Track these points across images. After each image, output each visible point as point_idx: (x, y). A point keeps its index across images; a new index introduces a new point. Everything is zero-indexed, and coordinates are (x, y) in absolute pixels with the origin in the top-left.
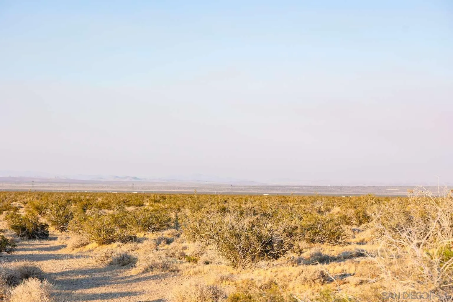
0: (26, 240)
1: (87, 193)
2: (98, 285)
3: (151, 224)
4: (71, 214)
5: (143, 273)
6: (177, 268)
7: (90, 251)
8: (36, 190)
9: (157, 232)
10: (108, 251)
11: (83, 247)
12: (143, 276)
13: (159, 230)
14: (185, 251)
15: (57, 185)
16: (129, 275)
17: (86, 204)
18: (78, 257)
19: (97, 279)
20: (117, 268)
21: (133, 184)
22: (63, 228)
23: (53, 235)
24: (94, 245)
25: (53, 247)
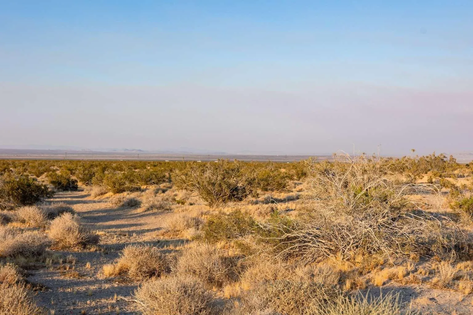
0: (62, 191)
1: (105, 161)
2: (113, 220)
3: (151, 179)
4: (94, 173)
5: (146, 211)
6: (170, 207)
7: (107, 198)
8: (68, 159)
9: (155, 185)
10: (121, 197)
11: (102, 196)
12: (146, 213)
13: (157, 184)
14: (176, 197)
15: (84, 155)
16: (136, 213)
17: (105, 168)
18: (99, 202)
19: (113, 216)
20: (127, 209)
21: (138, 155)
22: (88, 183)
23: (81, 188)
24: (110, 193)
25: (80, 196)
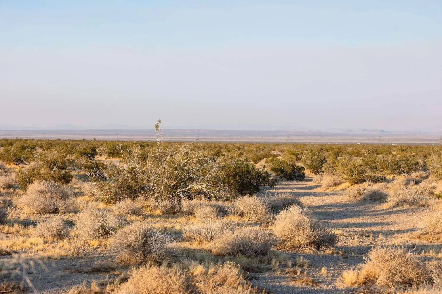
0: (285, 181)
1: (337, 145)
2: (352, 217)
3: (400, 167)
4: (325, 158)
5: (394, 207)
6: (426, 202)
7: (343, 190)
8: (291, 142)
9: (405, 174)
10: (361, 188)
11: (336, 187)
12: (394, 209)
13: (407, 173)
14: (434, 191)
15: (310, 137)
16: (381, 209)
17: (338, 152)
18: (333, 194)
19: (351, 212)
20: (369, 203)
21: (380, 136)
22: (318, 171)
23: (308, 177)
24: (346, 184)
25: (309, 187)
